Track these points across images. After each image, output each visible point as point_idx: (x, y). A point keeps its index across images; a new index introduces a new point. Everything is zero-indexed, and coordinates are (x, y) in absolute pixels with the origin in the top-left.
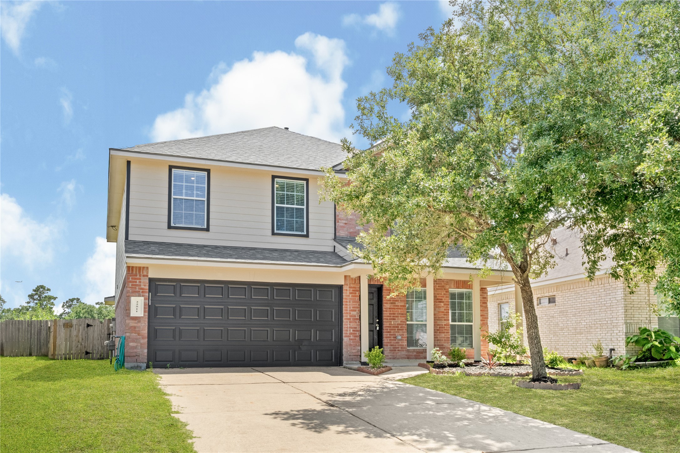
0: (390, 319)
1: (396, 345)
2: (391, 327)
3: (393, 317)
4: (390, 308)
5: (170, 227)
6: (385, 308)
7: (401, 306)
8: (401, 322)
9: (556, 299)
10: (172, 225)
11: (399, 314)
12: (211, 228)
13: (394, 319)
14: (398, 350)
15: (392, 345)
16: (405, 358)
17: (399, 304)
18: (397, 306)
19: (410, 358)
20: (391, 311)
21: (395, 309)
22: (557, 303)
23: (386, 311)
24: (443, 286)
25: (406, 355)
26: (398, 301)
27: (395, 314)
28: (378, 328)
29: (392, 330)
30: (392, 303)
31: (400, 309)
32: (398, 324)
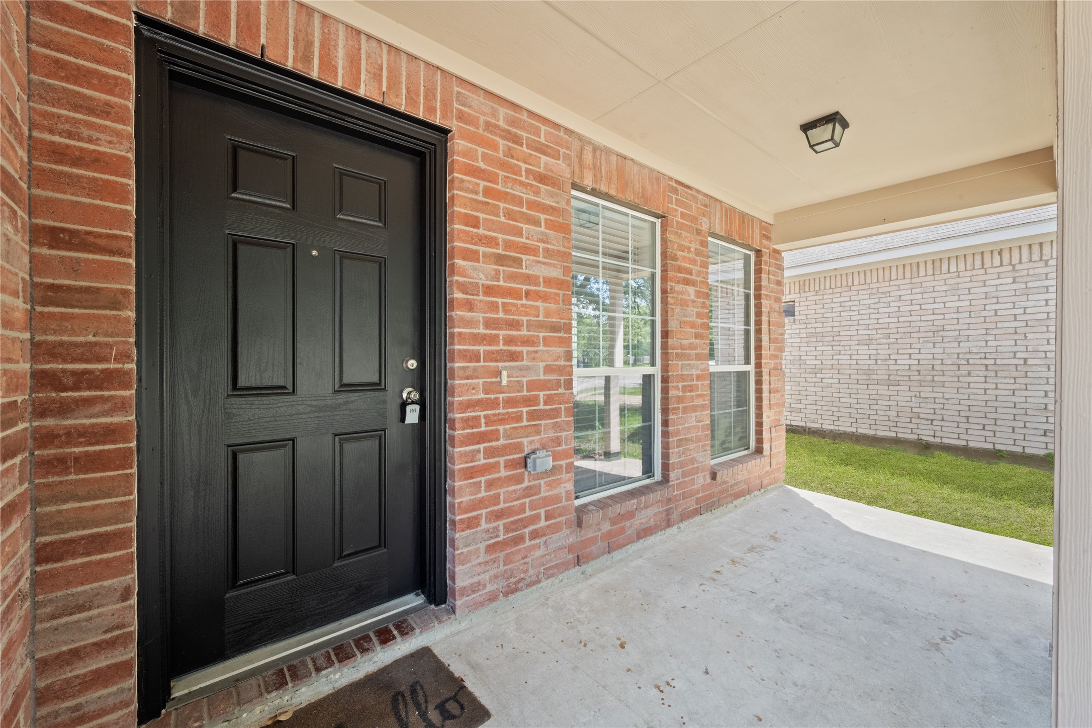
0: (491, 356)
1: (522, 509)
2: (494, 404)
3: (509, 341)
4: (489, 290)
6: (463, 288)
7: (548, 282)
8: (548, 369)
9: (796, 309)
11: (541, 326)
13: (513, 357)
14: (535, 535)
15: (498, 515)
16: (563, 567)
17: (542, 272)
18: (528, 279)
19: (591, 558)
20: (494, 307)
21: (516, 294)
22: (797, 317)
23: (470, 306)
24: (694, 219)
25: (570, 549)
26: (533, 251)
27: (514, 325)
28: (412, 416)
29: (502, 420)
30: (500, 260)
31: (544, 297)
32: (532, 385)
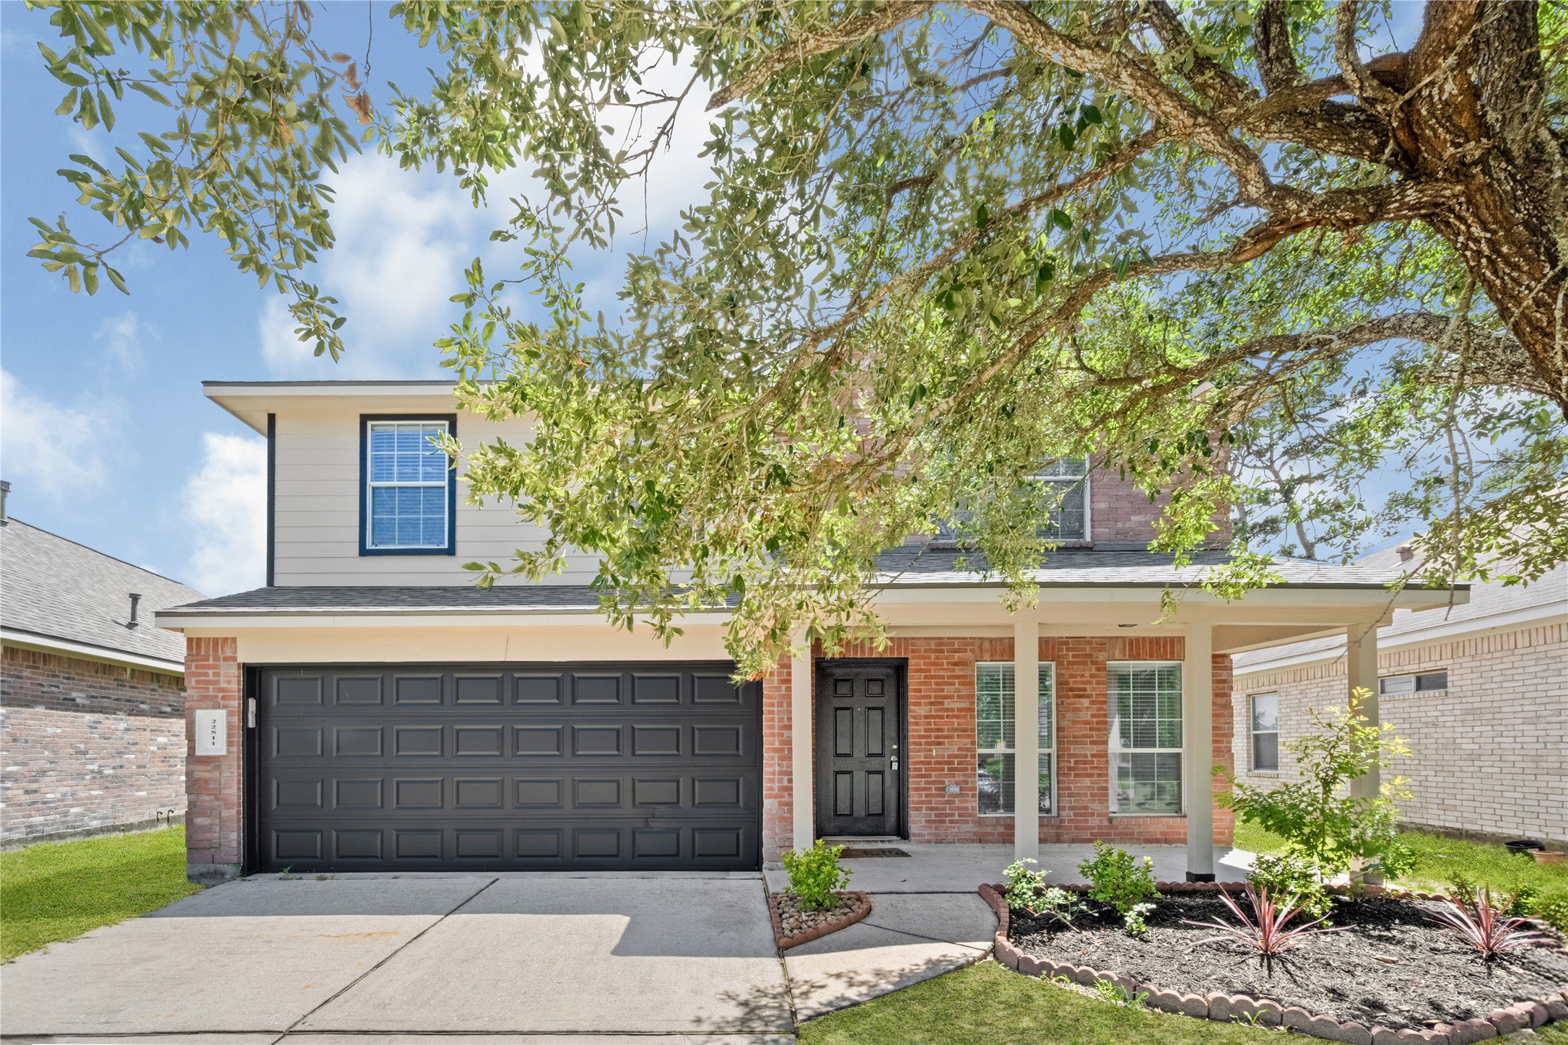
0: (927, 744)
1: (945, 809)
2: (929, 763)
3: (937, 737)
4: (926, 717)
5: (364, 552)
6: (914, 717)
7: (959, 710)
8: (960, 749)
9: (1449, 679)
10: (369, 546)
11: (955, 730)
12: (460, 547)
13: (939, 744)
14: (951, 822)
15: (932, 809)
16: (972, 841)
17: (956, 706)
18: (947, 710)
19: (987, 842)
20: (929, 724)
21: (942, 717)
22: (1450, 689)
23: (917, 724)
24: (1090, 656)
25: (975, 834)
26: (952, 697)
27: (942, 730)
28: (895, 766)
29: (934, 770)
30: (932, 704)
31: (958, 717)
32: (949, 756)
